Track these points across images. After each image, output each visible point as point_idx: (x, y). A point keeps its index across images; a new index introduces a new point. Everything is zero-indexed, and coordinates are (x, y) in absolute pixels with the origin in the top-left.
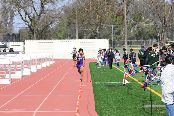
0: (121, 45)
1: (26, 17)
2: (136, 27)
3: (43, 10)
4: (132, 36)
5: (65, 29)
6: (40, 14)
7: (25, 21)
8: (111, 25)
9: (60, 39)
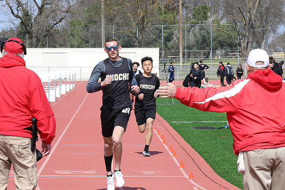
0: (172, 58)
1: (18, 10)
2: (197, 28)
4: (191, 43)
5: (81, 31)
6: (43, 6)
7: (17, 16)
8: (157, 24)
9: (72, 46)
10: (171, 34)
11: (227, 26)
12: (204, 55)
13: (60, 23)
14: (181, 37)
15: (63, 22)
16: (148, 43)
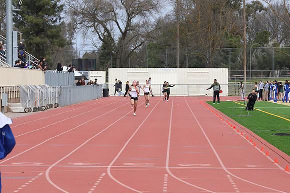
0: (237, 77)
1: (104, 35)
2: (259, 50)
3: (130, 26)
4: (254, 63)
6: (126, 32)
10: (236, 56)
11: (286, 49)
12: (264, 74)
14: (245, 58)
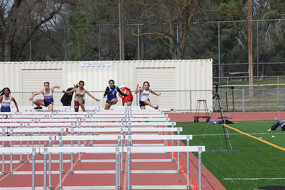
0: (236, 75)
4: (269, 49)
8: (210, 20)
10: (233, 36)
13: (51, 20)
14: (250, 40)
15: (57, 19)
16: (196, 51)
